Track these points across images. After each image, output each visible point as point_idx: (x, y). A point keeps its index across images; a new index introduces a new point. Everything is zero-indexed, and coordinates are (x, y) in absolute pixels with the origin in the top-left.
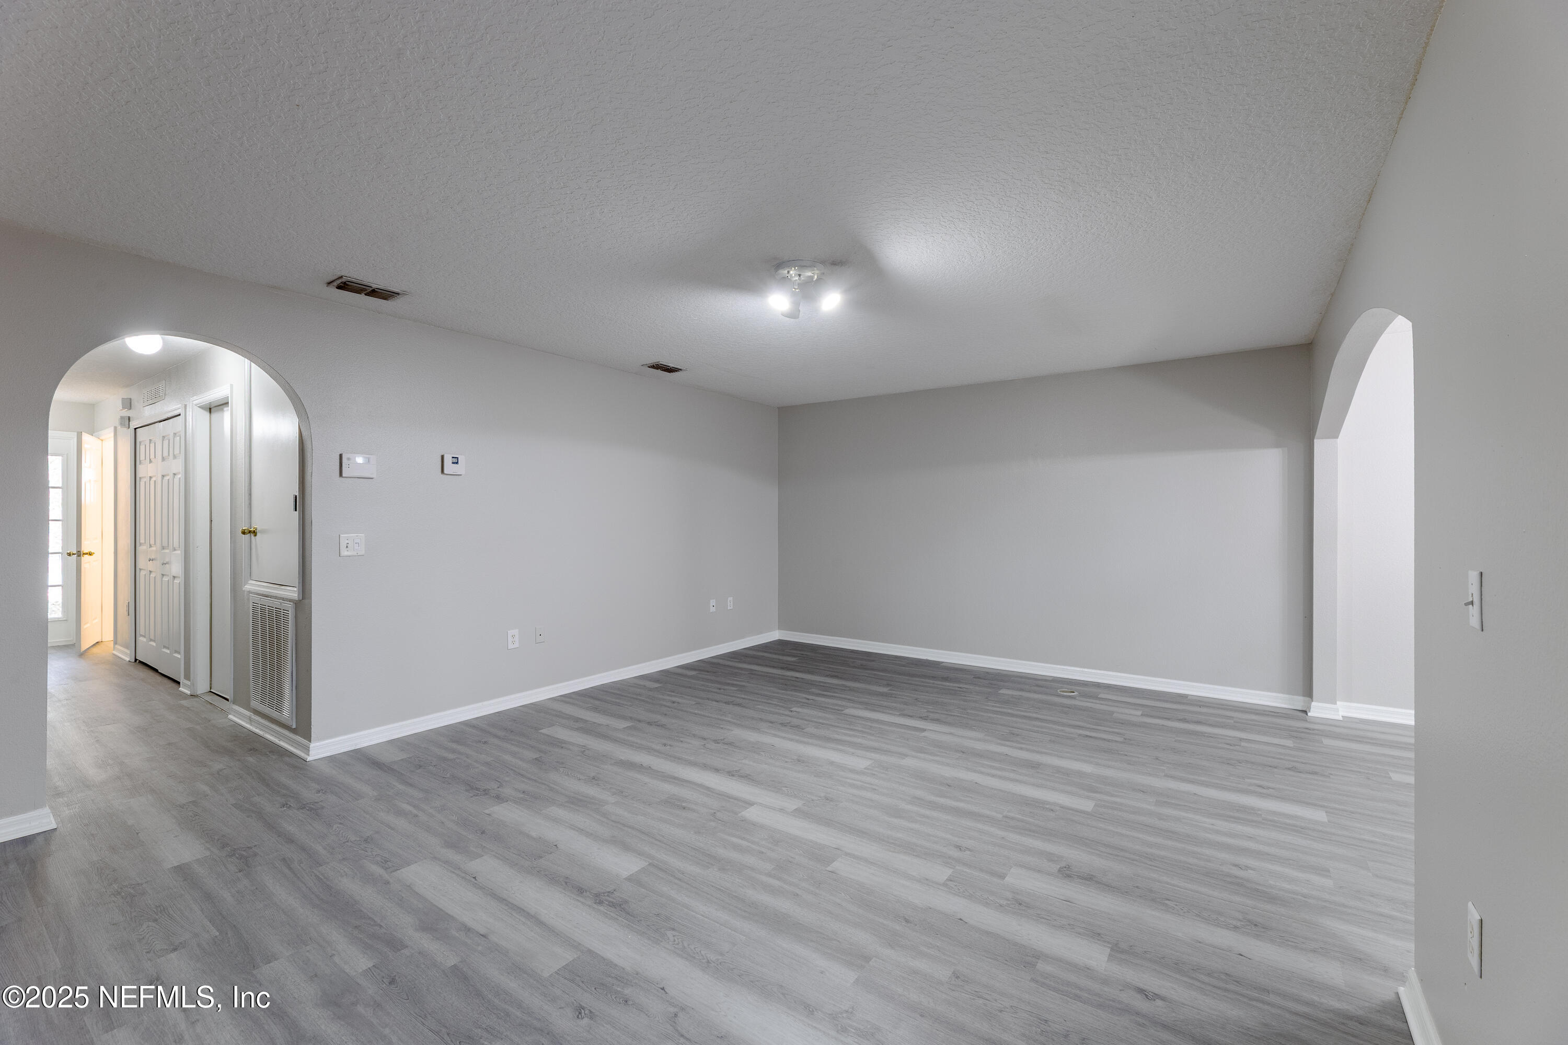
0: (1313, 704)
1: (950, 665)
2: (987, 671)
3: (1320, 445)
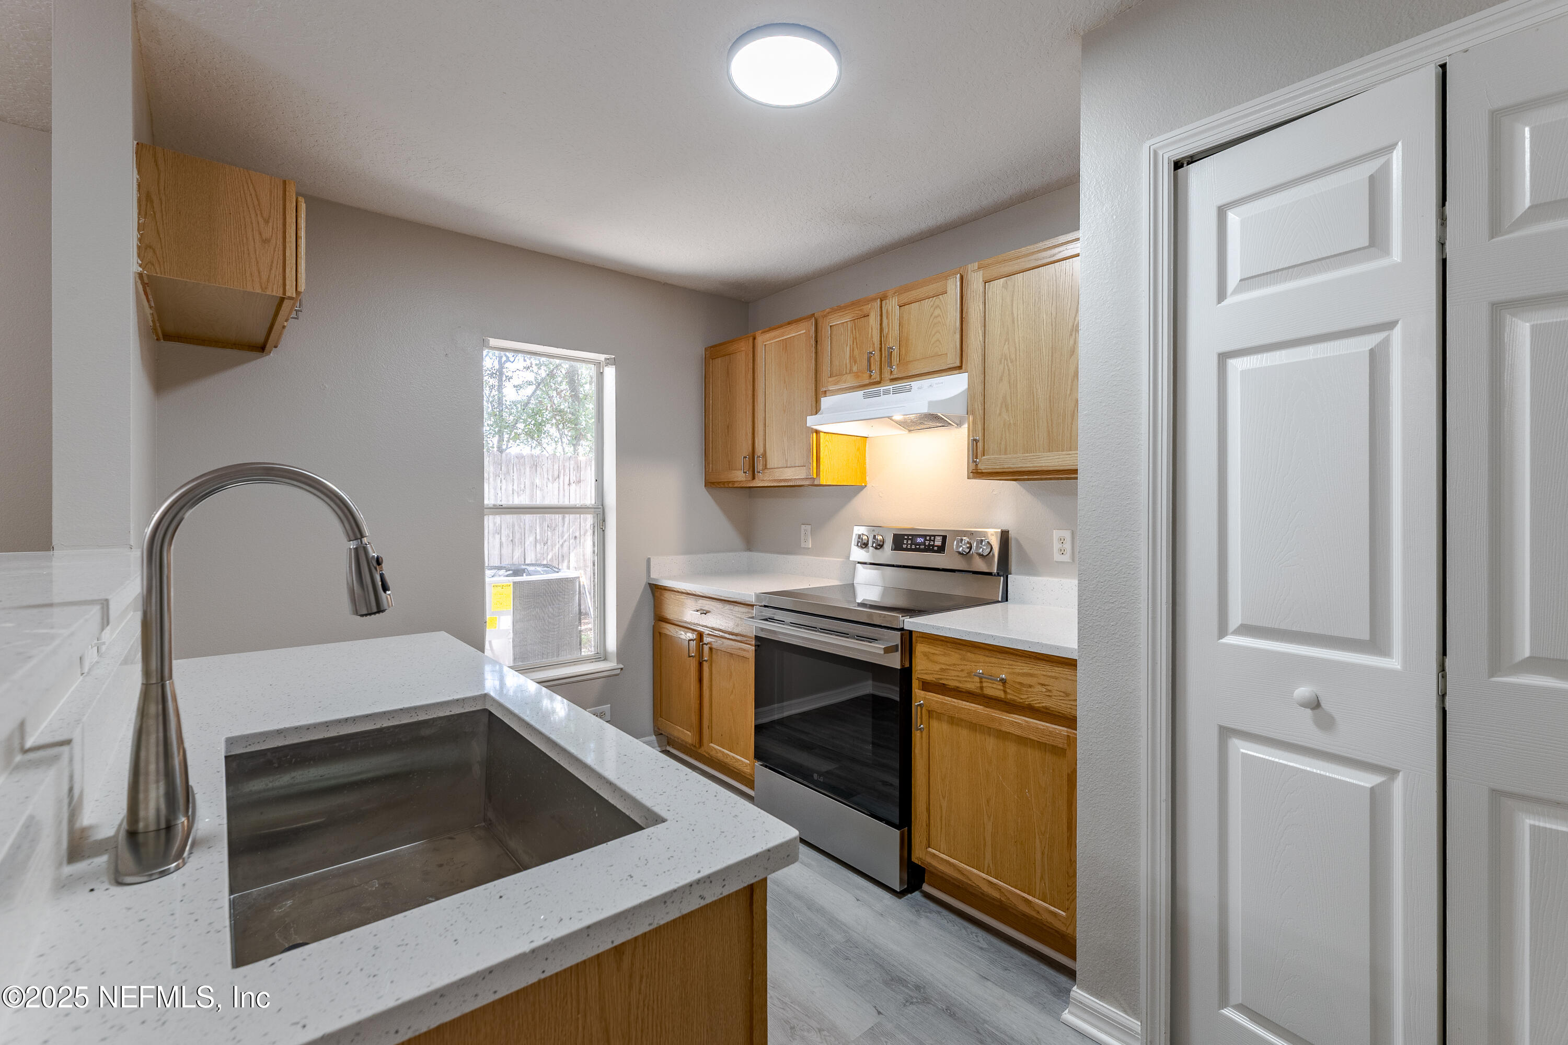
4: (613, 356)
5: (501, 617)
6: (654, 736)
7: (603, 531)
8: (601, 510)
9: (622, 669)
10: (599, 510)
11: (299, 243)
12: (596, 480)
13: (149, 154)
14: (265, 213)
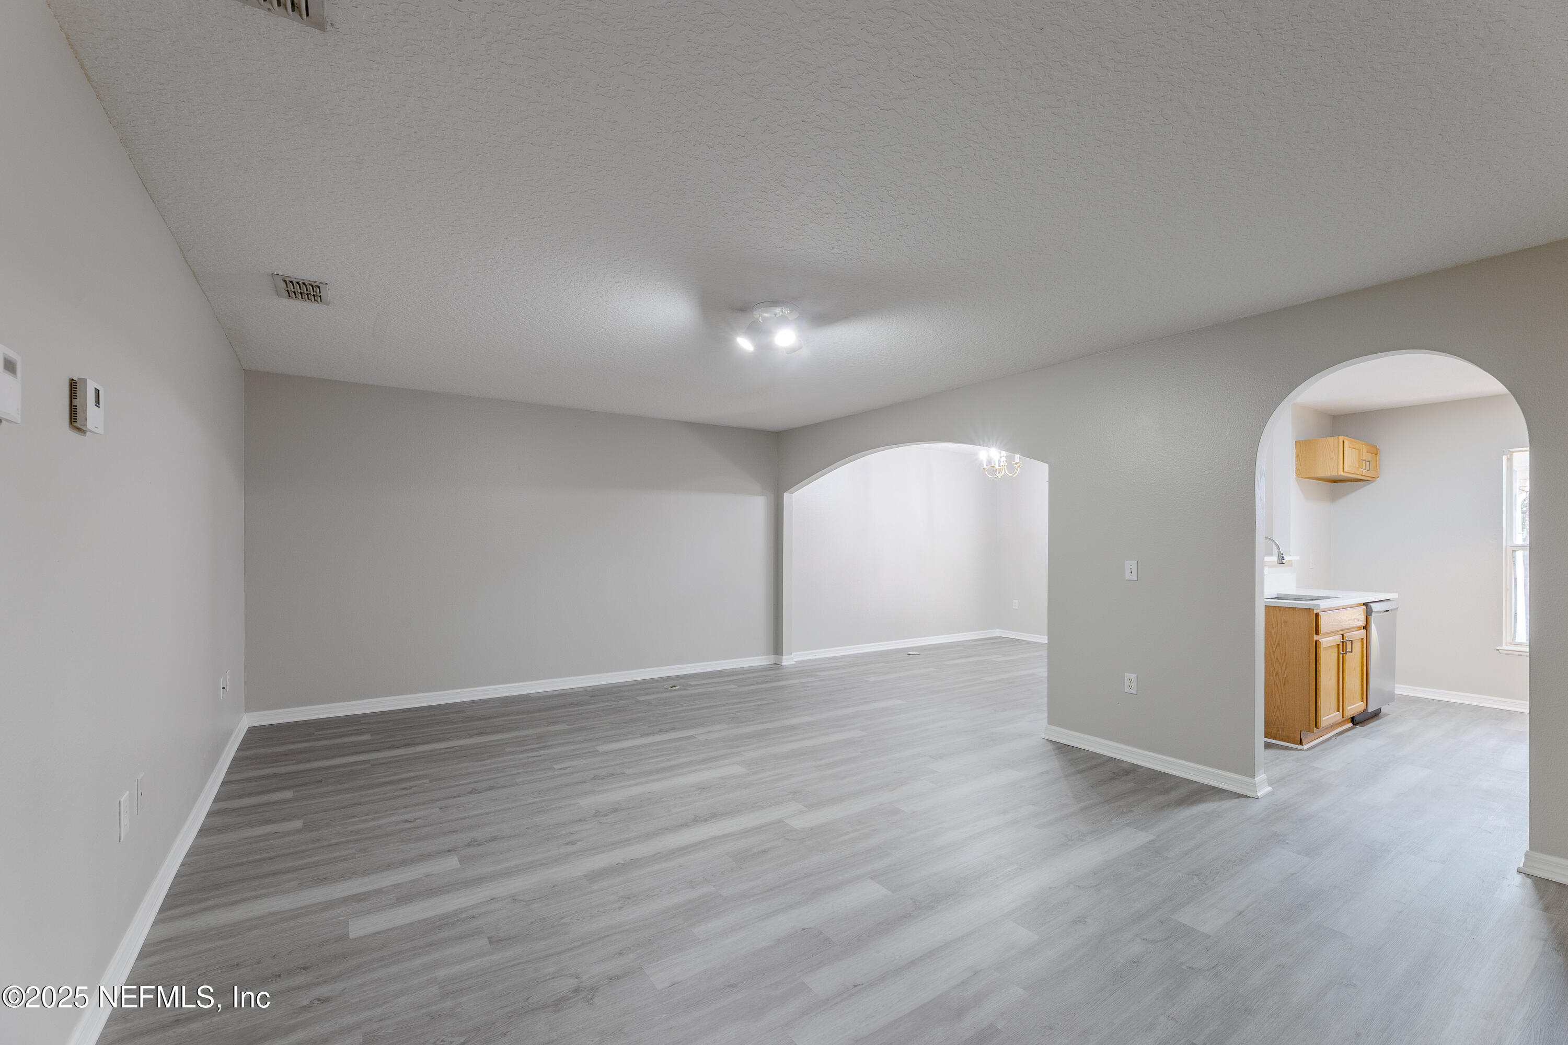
0: (783, 657)
1: (552, 693)
2: (586, 689)
3: (786, 496)
11: (1345, 453)
13: (1298, 444)
14: (1332, 450)
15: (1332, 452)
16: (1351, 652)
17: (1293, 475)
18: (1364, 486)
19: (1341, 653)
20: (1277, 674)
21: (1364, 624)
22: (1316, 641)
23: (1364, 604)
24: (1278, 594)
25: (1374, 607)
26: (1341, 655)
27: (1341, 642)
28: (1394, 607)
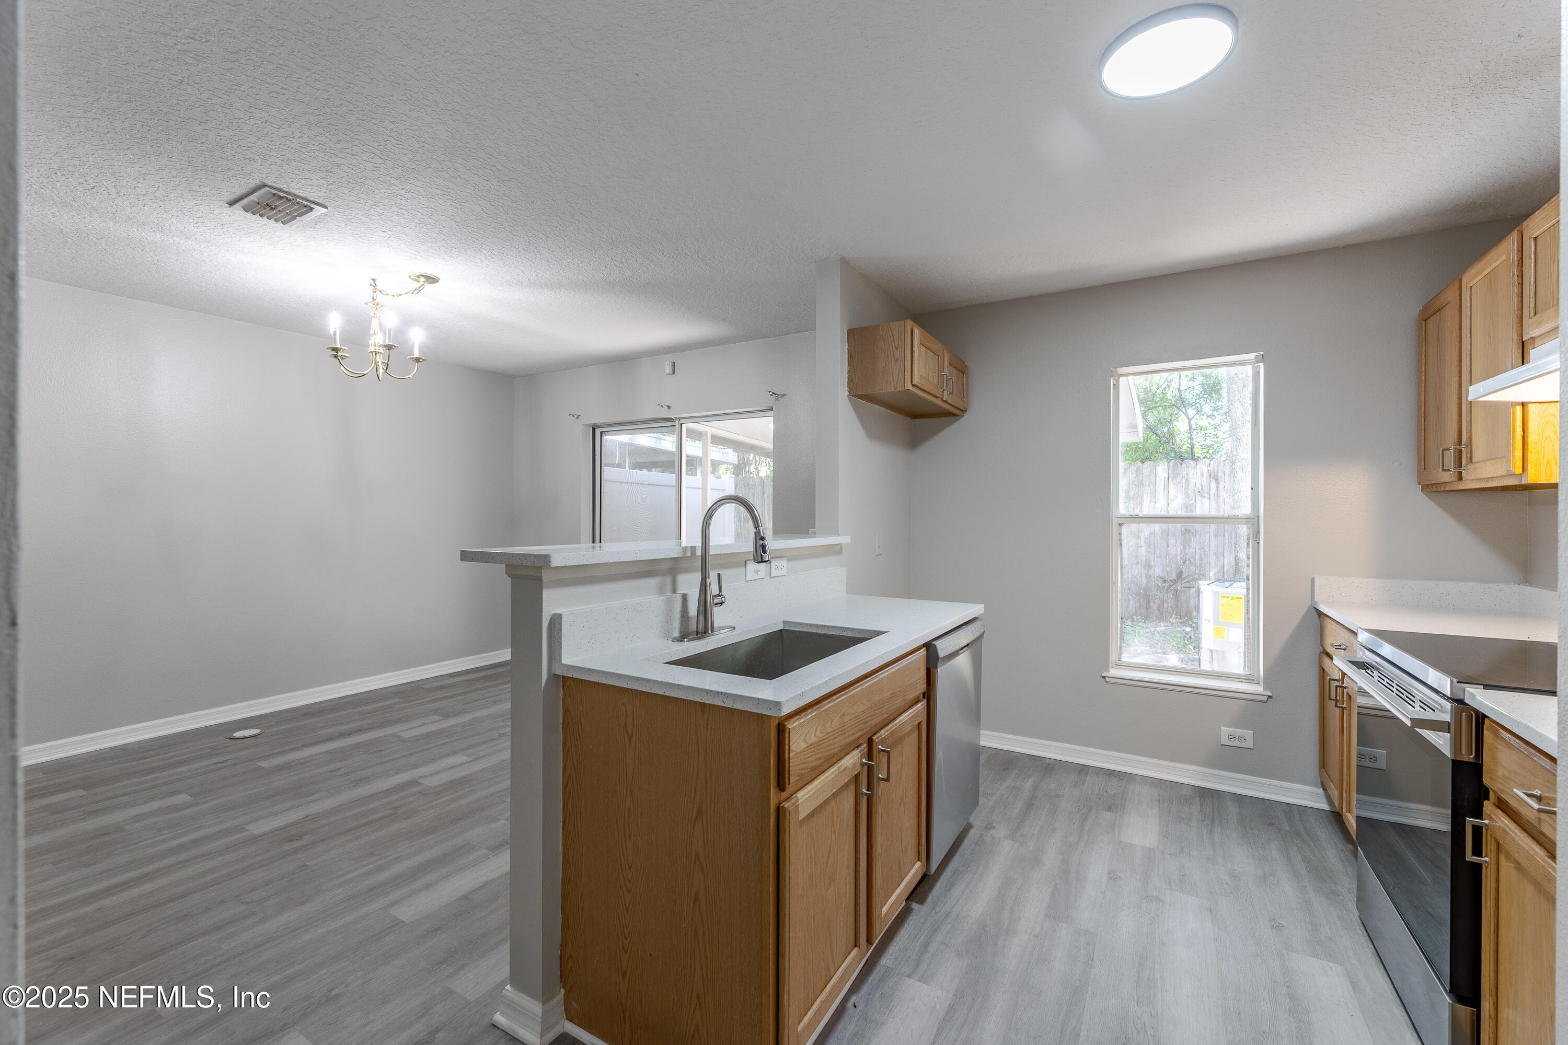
4: (1262, 353)
5: (1230, 629)
6: (1321, 789)
7: (1258, 543)
8: (1256, 521)
9: (1269, 697)
10: (1253, 520)
11: (913, 355)
12: (1252, 489)
13: (852, 334)
14: (897, 344)
15: (897, 349)
16: (887, 780)
17: (843, 391)
18: (950, 424)
19: (863, 793)
20: (696, 899)
21: (922, 687)
22: (778, 809)
23: (924, 645)
24: (785, 622)
25: (944, 648)
26: (865, 799)
27: (863, 764)
28: (978, 634)
